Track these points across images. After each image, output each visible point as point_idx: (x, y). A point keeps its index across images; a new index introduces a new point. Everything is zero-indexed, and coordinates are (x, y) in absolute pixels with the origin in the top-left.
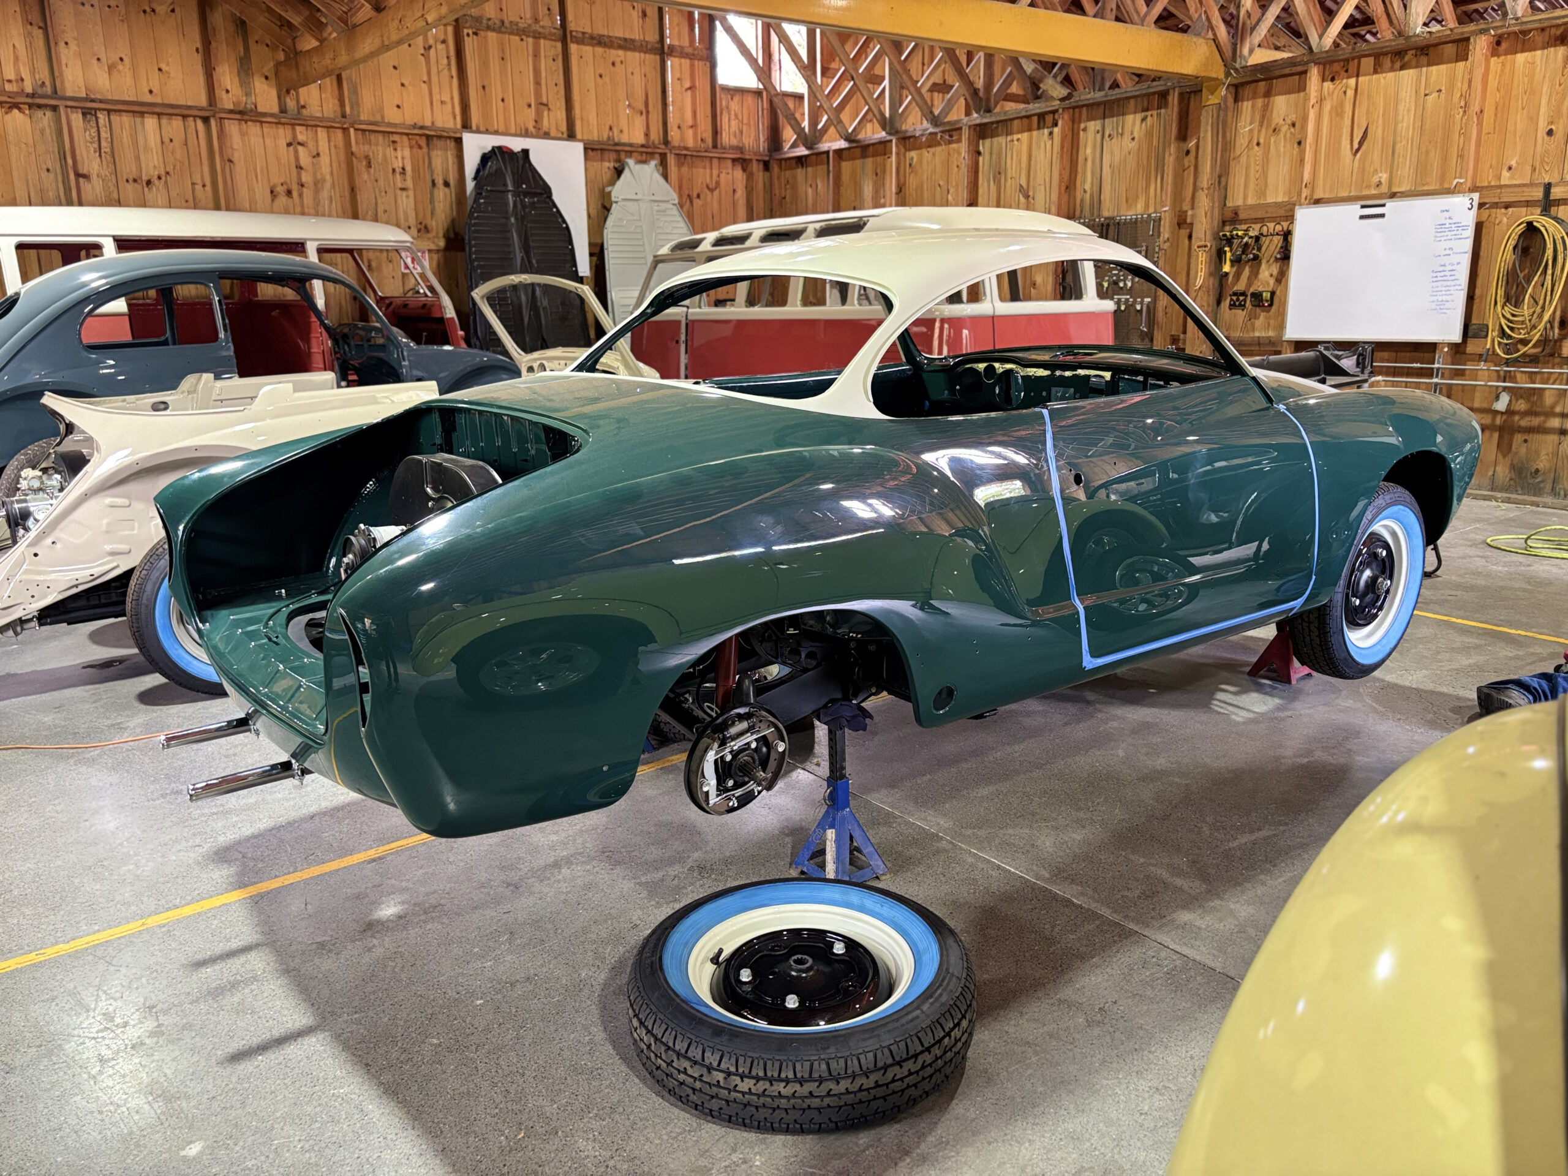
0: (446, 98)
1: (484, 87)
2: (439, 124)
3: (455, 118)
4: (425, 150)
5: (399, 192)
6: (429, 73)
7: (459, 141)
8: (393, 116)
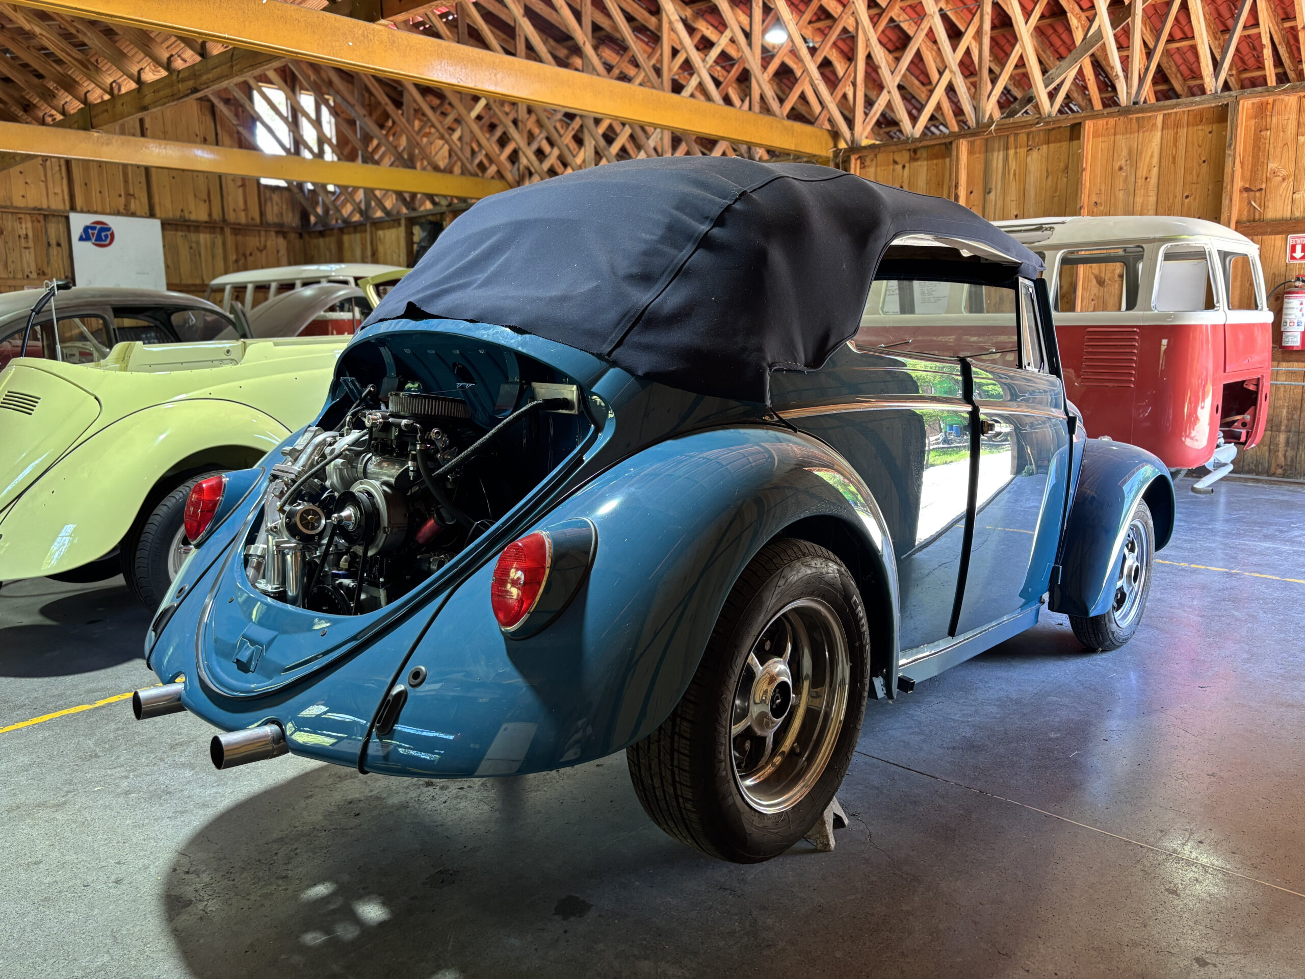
0: (58, 190)
1: (86, 184)
2: (53, 207)
3: (64, 203)
4: (43, 222)
5: (23, 250)
6: (46, 176)
7: (67, 218)
8: (19, 202)
